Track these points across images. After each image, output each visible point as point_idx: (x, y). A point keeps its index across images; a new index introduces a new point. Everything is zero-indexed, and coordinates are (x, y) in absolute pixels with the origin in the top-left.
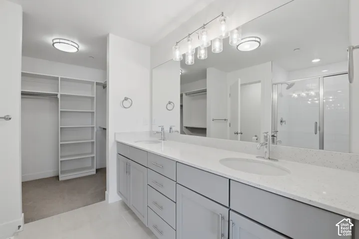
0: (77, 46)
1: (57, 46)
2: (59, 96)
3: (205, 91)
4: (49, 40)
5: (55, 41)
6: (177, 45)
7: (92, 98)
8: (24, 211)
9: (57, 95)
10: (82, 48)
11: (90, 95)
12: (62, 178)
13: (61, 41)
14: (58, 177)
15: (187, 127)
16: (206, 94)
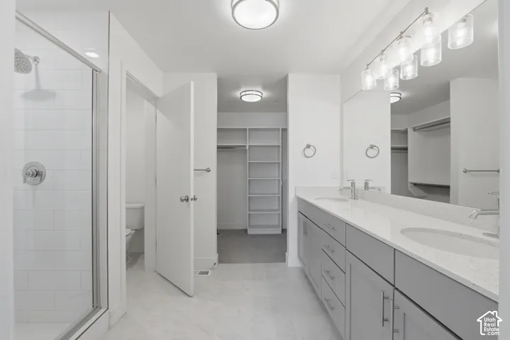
0: (260, 94)
1: (244, 99)
2: (247, 148)
3: (447, 122)
4: (238, 94)
5: (242, 94)
6: (368, 68)
7: (279, 146)
8: (219, 251)
9: (245, 146)
10: (265, 94)
11: (277, 144)
12: (250, 232)
13: (247, 93)
14: (246, 230)
15: (415, 184)
16: (449, 126)
